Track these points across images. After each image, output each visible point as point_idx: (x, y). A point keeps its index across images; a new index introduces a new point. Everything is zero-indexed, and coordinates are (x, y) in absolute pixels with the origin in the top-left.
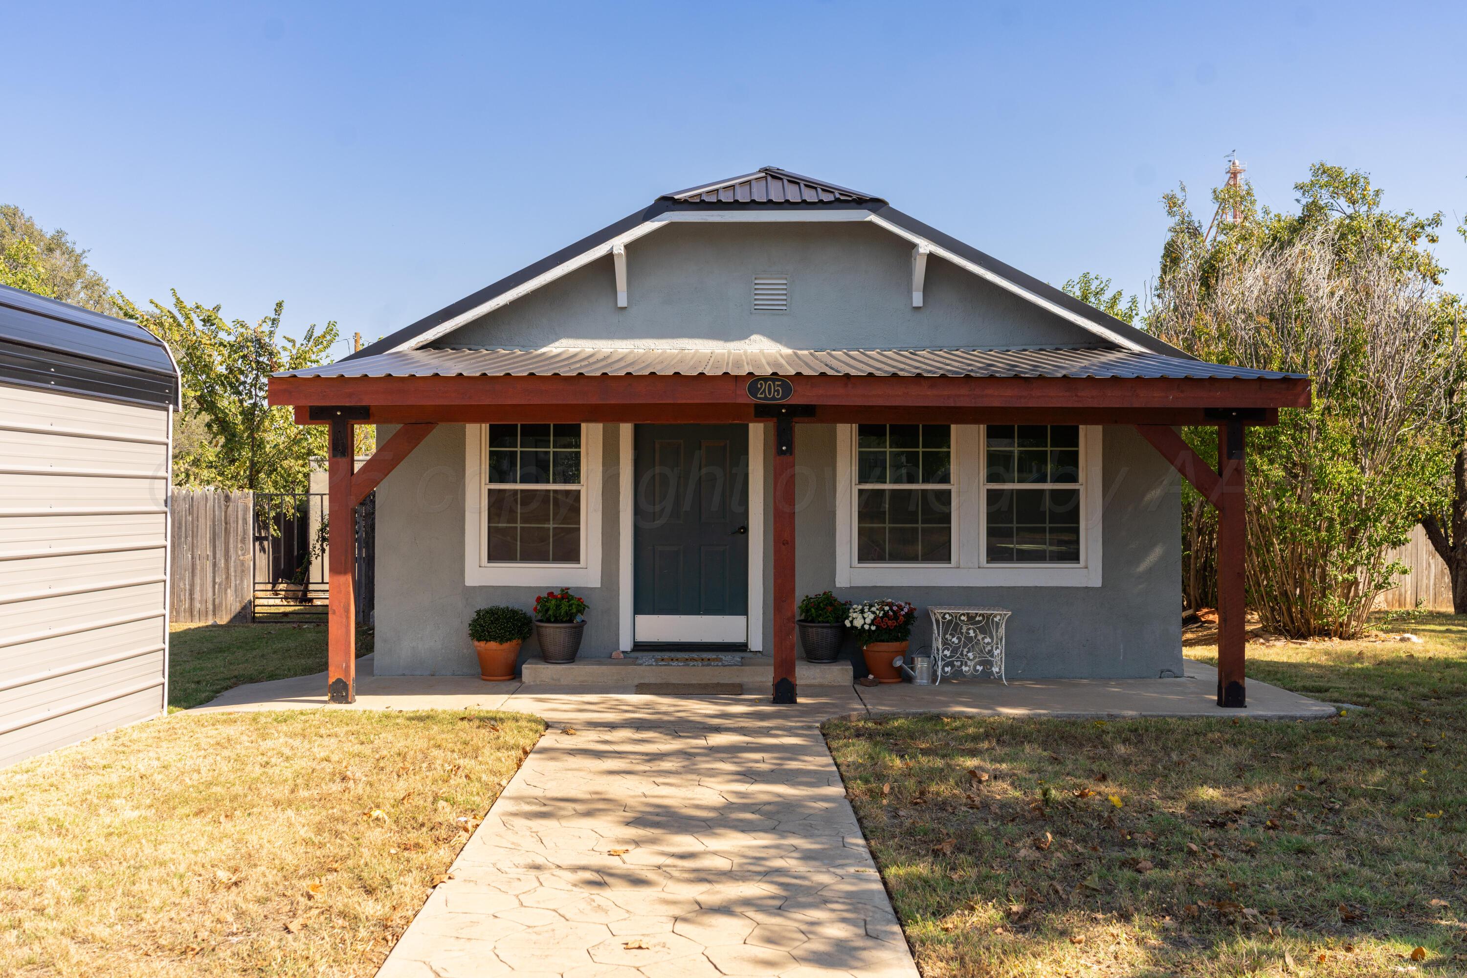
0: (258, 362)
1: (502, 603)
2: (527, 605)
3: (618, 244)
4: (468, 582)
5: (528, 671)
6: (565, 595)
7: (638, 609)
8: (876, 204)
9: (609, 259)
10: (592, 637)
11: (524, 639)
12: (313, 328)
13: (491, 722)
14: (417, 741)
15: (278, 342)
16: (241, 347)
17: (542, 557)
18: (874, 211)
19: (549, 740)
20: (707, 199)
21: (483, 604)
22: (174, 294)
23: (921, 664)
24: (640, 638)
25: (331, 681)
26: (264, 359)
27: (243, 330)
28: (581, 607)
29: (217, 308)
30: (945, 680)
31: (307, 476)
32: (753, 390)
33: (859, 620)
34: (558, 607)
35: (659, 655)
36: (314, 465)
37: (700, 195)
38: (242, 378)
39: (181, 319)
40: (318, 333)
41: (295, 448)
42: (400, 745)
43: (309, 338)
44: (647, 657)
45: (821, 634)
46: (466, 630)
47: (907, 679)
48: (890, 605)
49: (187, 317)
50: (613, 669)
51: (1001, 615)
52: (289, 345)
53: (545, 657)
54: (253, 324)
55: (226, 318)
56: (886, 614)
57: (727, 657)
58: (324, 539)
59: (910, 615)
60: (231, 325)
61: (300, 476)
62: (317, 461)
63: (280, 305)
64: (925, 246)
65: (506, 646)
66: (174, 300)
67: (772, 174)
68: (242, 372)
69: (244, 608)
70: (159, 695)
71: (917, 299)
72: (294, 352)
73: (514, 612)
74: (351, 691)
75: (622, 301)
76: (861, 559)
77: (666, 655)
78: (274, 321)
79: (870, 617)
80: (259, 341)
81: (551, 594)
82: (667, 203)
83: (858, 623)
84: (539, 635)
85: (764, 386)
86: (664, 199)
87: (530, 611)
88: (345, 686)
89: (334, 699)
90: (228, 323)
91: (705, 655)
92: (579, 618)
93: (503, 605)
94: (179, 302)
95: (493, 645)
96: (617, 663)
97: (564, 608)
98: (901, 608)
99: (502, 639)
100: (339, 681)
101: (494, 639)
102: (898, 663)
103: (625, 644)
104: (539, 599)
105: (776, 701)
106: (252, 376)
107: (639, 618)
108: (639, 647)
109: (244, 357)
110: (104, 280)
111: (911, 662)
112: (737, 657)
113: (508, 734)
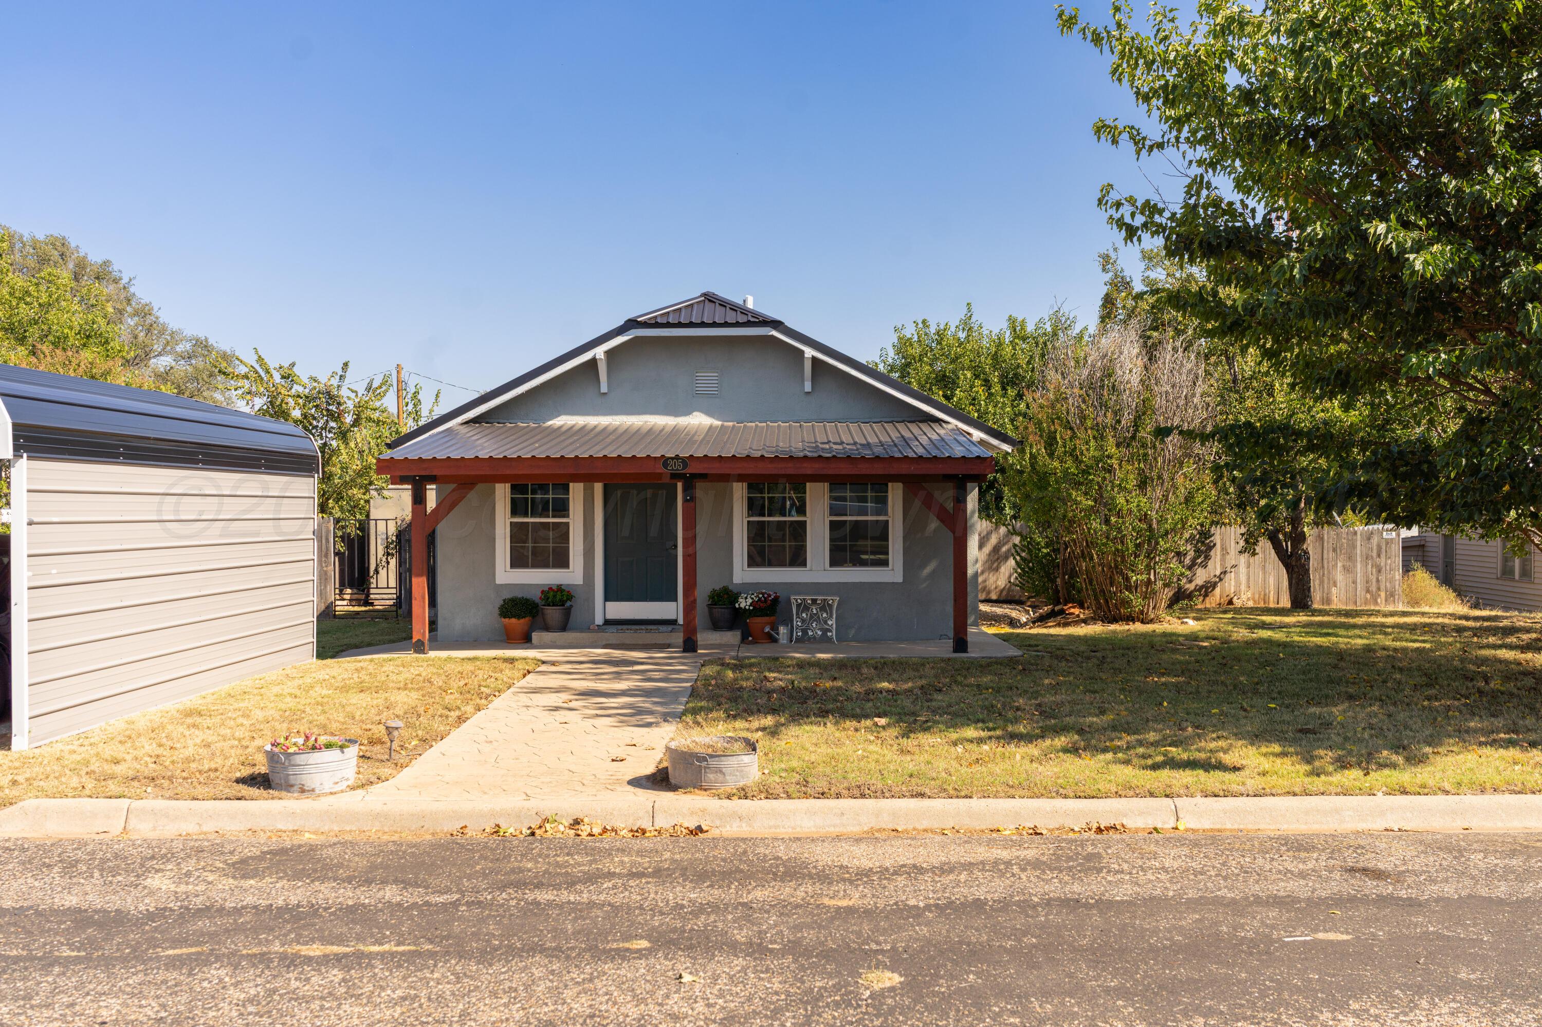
0: (328, 410)
1: (519, 594)
2: (536, 596)
3: (599, 352)
4: (498, 582)
5: (535, 636)
6: (560, 589)
7: (607, 598)
8: (776, 324)
9: (593, 362)
10: (577, 616)
11: (534, 617)
12: (372, 381)
13: (511, 661)
14: (469, 667)
15: (344, 392)
16: (314, 399)
17: (545, 565)
18: (775, 328)
19: (543, 668)
20: (659, 320)
21: (508, 595)
22: (257, 352)
23: (783, 630)
24: (609, 617)
25: (414, 640)
26: (333, 408)
27: (315, 384)
28: (570, 597)
29: (293, 365)
30: (798, 640)
31: (367, 501)
32: (665, 465)
33: (744, 603)
34: (555, 596)
35: (620, 627)
36: (374, 493)
37: (656, 317)
38: (315, 423)
39: (263, 374)
40: (375, 385)
41: (359, 481)
42: (460, 669)
43: (369, 389)
44: (613, 629)
45: (720, 612)
46: (497, 611)
47: (774, 640)
48: (763, 594)
49: (267, 372)
50: (590, 635)
51: (834, 600)
52: (353, 395)
53: (547, 628)
54: (323, 379)
55: (302, 373)
56: (760, 599)
57: (662, 628)
58: (388, 554)
59: (776, 599)
60: (307, 381)
61: (362, 502)
62: (376, 489)
63: (346, 365)
64: (809, 352)
65: (522, 621)
66: (256, 357)
67: (709, 298)
68: (315, 418)
69: (328, 607)
70: (311, 649)
71: (808, 387)
72: (357, 400)
73: (527, 600)
74: (427, 647)
75: (604, 388)
76: (749, 565)
77: (625, 627)
78: (342, 377)
79: (749, 601)
80: (328, 393)
81: (551, 589)
82: (632, 324)
83: (743, 605)
84: (543, 614)
85: (672, 463)
86: (630, 320)
87: (537, 600)
88: (423, 644)
89: (416, 652)
90: (305, 379)
91: (650, 627)
92: (568, 604)
93: (520, 596)
94: (260, 359)
95: (513, 620)
96: (594, 631)
97: (558, 597)
98: (769, 596)
99: (519, 617)
100: (419, 640)
101: (514, 617)
102: (767, 630)
103: (599, 620)
104: (543, 592)
105: (684, 651)
106: (322, 421)
107: (608, 604)
108: (608, 622)
109: (317, 406)
110: (156, 309)
111: (775, 628)
112: (670, 628)
113: (519, 665)
